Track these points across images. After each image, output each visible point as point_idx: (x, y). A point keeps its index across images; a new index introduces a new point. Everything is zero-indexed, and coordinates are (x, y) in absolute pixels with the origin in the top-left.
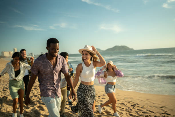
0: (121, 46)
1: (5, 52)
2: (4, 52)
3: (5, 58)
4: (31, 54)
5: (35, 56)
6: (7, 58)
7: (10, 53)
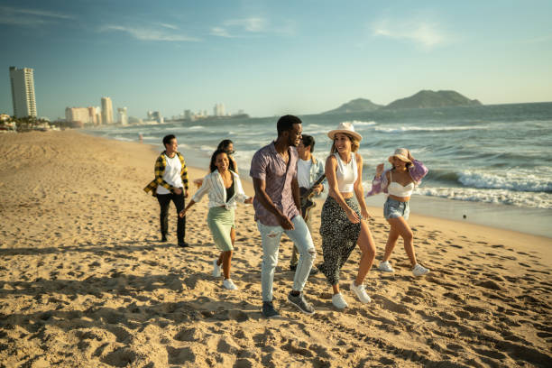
1: (75, 108)
2: (73, 110)
3: (75, 127)
4: (156, 114)
5: (165, 120)
7: (90, 110)
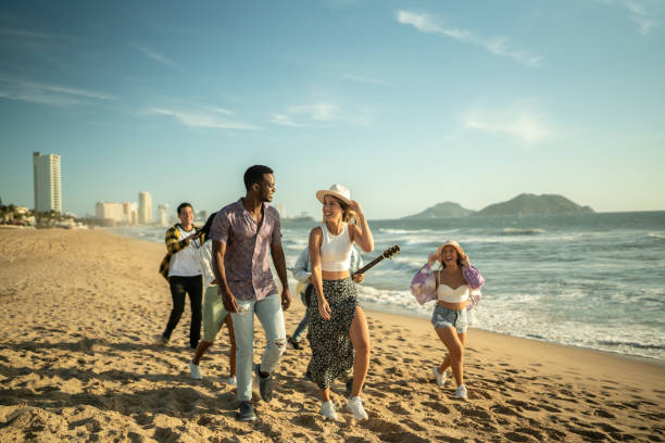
0: (544, 196)
1: (107, 203)
2: (105, 205)
3: (106, 225)
6: (115, 227)
7: (125, 206)
